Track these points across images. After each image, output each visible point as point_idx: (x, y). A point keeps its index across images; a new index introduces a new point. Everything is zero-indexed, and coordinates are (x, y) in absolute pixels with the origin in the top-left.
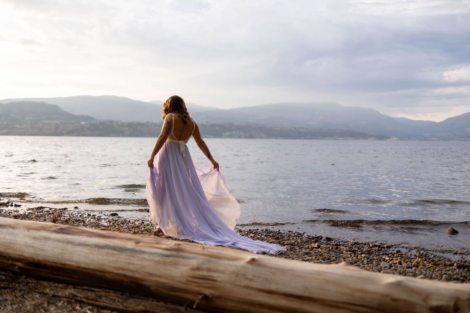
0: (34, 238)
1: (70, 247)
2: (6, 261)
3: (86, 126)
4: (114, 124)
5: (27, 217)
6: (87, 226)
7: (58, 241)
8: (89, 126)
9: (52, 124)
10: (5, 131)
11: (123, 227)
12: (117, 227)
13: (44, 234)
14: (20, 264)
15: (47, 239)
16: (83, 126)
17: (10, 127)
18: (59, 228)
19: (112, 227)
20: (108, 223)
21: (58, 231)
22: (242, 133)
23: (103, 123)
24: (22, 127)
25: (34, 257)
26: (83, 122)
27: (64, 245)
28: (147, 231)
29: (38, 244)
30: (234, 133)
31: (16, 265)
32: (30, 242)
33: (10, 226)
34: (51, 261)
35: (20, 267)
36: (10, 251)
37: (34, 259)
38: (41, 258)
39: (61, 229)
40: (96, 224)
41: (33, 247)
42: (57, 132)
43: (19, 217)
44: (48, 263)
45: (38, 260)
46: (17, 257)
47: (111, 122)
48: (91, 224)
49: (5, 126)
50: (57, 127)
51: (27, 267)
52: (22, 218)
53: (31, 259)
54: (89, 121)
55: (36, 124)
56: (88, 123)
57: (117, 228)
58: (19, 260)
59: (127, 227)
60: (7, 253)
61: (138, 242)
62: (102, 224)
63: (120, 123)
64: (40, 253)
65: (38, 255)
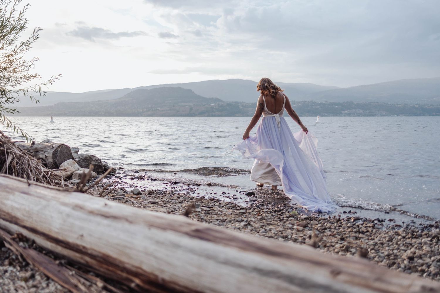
0: (158, 243)
1: (211, 266)
2: (120, 272)
3: (215, 107)
4: (240, 105)
5: (161, 193)
6: (223, 207)
7: (192, 251)
8: (217, 107)
9: (187, 106)
10: (149, 113)
11: (263, 209)
12: (256, 210)
13: (170, 236)
14: (137, 281)
15: (176, 246)
16: (212, 108)
17: (153, 109)
18: (194, 228)
19: (251, 209)
20: (246, 204)
21: (193, 234)
22: (361, 111)
23: (229, 105)
24: (163, 109)
25: (157, 273)
26: (213, 103)
27: (203, 261)
28: (293, 216)
29: (162, 253)
30: (354, 111)
31: (132, 281)
32: (152, 247)
33: (127, 220)
34: (181, 283)
35: (138, 285)
36: (124, 259)
37: (156, 276)
38: (166, 277)
39: (197, 231)
40: (233, 205)
41: (156, 258)
42: (191, 114)
43: (153, 193)
44: (177, 287)
45: (163, 280)
46: (134, 269)
47: (237, 103)
48: (227, 205)
49: (149, 109)
50: (191, 109)
51: (146, 287)
52: (156, 194)
53: (152, 277)
54: (218, 102)
55: (174, 106)
56: (216, 104)
57: (257, 212)
58: (136, 275)
59: (268, 211)
60: (121, 262)
61: (336, 273)
62: (239, 205)
63: (244, 104)
64: (165, 268)
65: (162, 271)
